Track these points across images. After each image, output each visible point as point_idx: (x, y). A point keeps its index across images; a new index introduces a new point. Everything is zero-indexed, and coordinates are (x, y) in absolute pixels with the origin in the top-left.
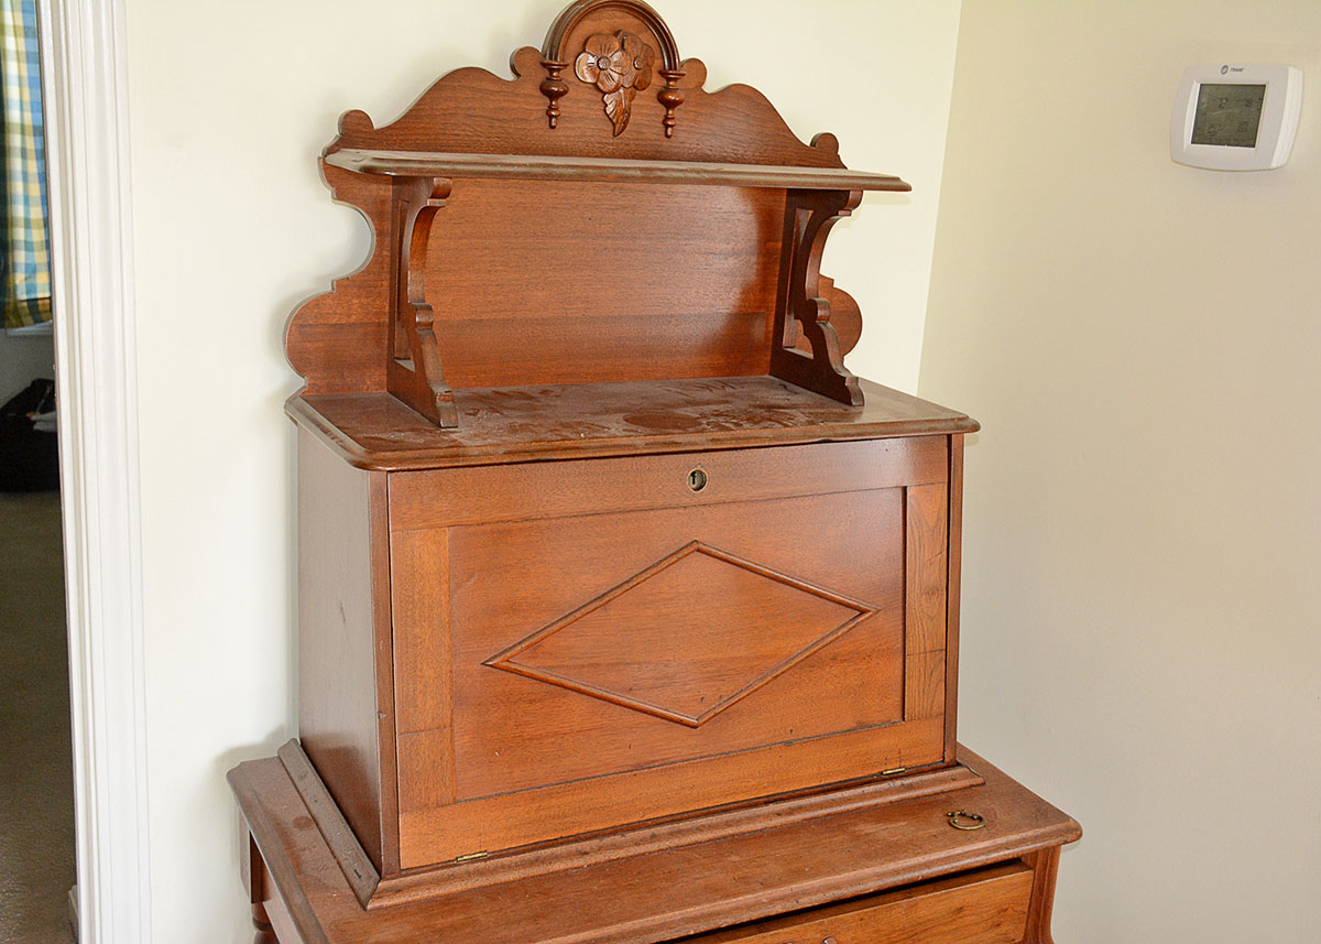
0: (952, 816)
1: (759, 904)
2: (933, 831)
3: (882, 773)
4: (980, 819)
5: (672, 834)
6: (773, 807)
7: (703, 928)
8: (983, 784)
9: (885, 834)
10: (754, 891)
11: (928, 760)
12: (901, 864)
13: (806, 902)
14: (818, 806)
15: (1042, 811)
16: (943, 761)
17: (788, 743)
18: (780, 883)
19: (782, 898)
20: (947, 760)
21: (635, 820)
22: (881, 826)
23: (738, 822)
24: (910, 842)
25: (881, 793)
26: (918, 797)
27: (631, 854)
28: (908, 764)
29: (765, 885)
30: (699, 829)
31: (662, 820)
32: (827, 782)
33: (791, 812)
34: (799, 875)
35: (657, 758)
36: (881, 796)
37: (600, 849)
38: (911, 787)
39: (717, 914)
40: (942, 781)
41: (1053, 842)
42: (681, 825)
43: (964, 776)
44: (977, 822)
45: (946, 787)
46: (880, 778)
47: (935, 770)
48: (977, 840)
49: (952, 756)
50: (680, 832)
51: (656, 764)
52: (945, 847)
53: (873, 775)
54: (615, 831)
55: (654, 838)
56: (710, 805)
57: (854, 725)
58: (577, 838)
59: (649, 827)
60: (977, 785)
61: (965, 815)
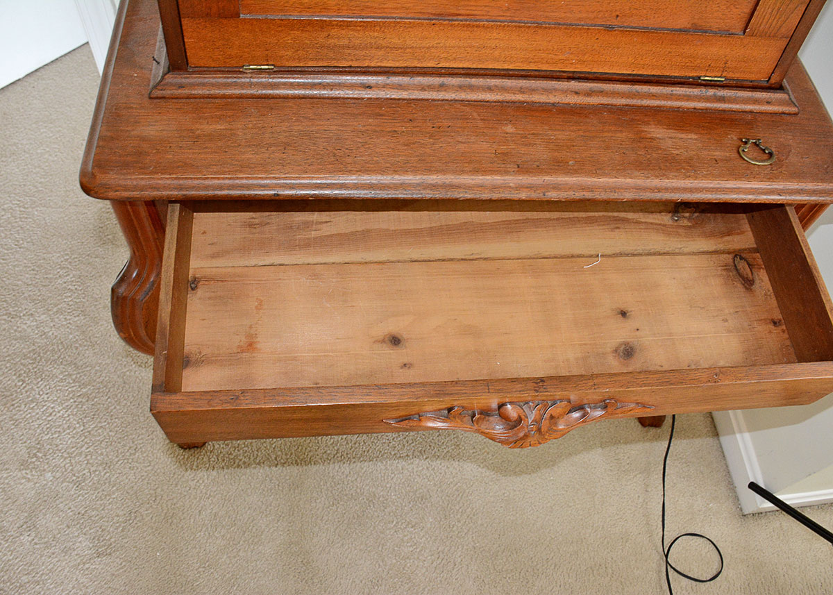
0: (746, 143)
1: (506, 187)
2: (718, 154)
3: (699, 78)
4: (771, 154)
5: (461, 88)
6: (574, 85)
7: (437, 195)
8: (796, 114)
9: (669, 143)
10: (507, 172)
11: (753, 77)
12: (666, 183)
13: (553, 195)
14: (620, 95)
16: (768, 81)
17: (609, 29)
18: (538, 170)
19: (530, 187)
20: (773, 81)
21: (429, 65)
22: (671, 133)
23: (533, 91)
24: (689, 161)
25: (689, 98)
26: (724, 111)
27: (414, 97)
28: (730, 75)
29: (522, 169)
30: (490, 89)
31: (456, 71)
32: (640, 73)
33: (589, 93)
34: (559, 166)
35: (462, 12)
36: (688, 100)
37: (384, 86)
38: (722, 99)
39: (459, 187)
40: (756, 101)
42: (474, 81)
43: (781, 103)
44: (766, 157)
45: (756, 108)
46: (695, 83)
47: (755, 88)
48: (755, 177)
49: (778, 79)
50: (471, 88)
51: (460, 18)
52: (720, 176)
53: (690, 77)
54: (405, 72)
55: (442, 87)
56: (510, 67)
57: (689, 26)
58: (366, 71)
59: (441, 75)
60: (789, 114)
61: (758, 145)
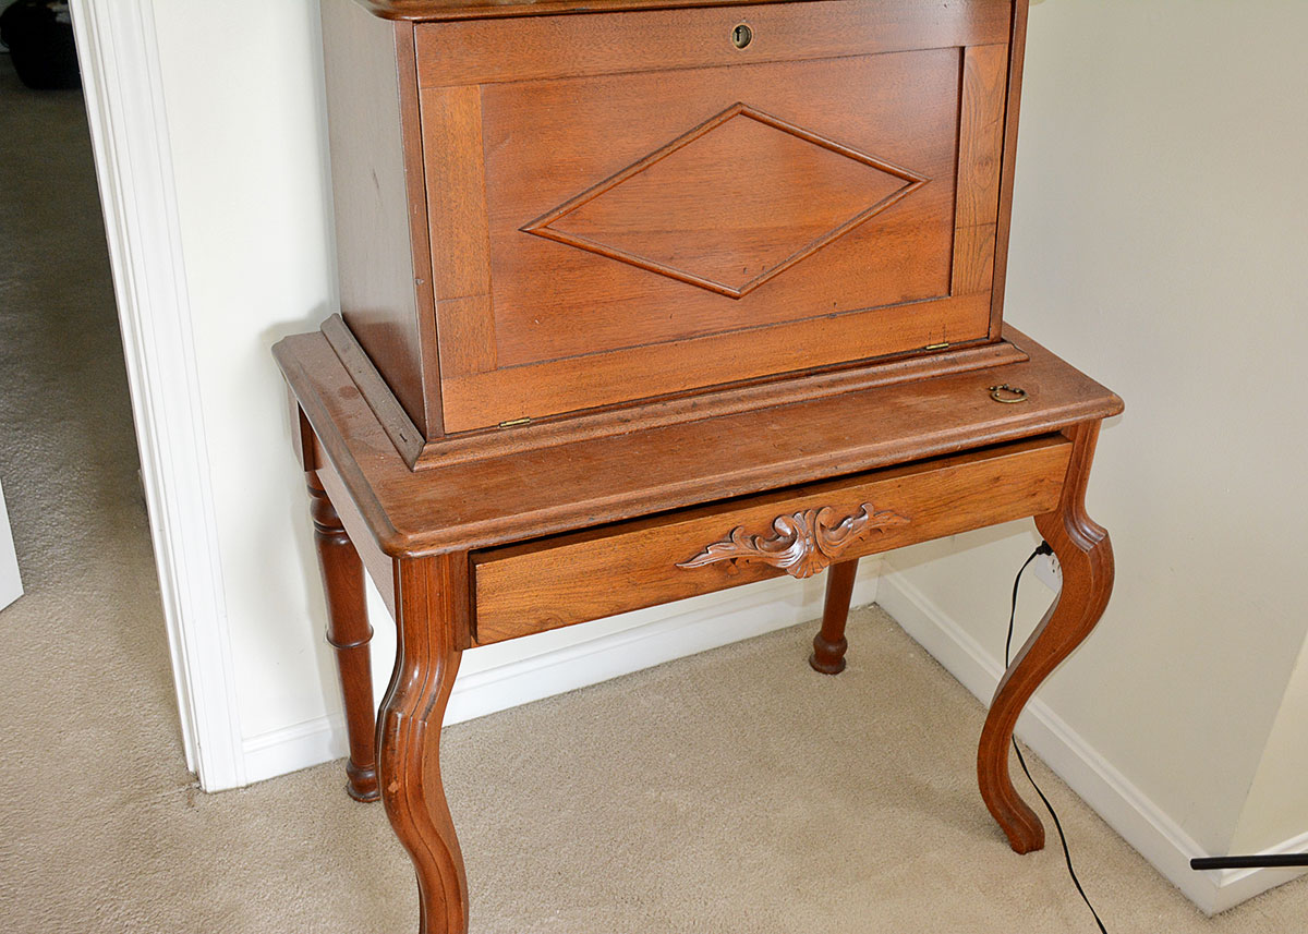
0: (995, 389)
1: (799, 469)
2: (974, 403)
3: (925, 348)
4: (1022, 393)
5: (713, 404)
6: (814, 379)
7: (742, 490)
8: (1028, 360)
9: (925, 406)
10: (794, 457)
11: (972, 336)
12: (940, 434)
13: (845, 468)
14: (859, 379)
15: (1084, 386)
16: (988, 338)
17: (832, 316)
18: (821, 450)
19: (821, 464)
20: (992, 336)
21: (676, 390)
22: (922, 399)
23: (779, 393)
24: (951, 414)
25: (923, 368)
26: (960, 372)
27: (673, 422)
28: (952, 339)
29: (805, 452)
30: (740, 400)
31: (703, 390)
32: (871, 355)
33: (832, 384)
34: (838, 442)
35: (698, 329)
36: (923, 370)
37: (641, 417)
38: (954, 362)
39: (757, 478)
40: (986, 357)
41: (1094, 415)
42: (722, 395)
43: (1008, 352)
44: (1019, 396)
45: (990, 363)
46: (924, 353)
47: (979, 346)
48: (1018, 412)
49: (997, 332)
50: (721, 402)
51: (698, 335)
52: (984, 419)
53: (916, 350)
54: (655, 400)
55: (695, 407)
56: (751, 376)
57: (899, 299)
58: (619, 406)
59: (690, 396)
60: (1021, 362)
61: (1007, 389)
